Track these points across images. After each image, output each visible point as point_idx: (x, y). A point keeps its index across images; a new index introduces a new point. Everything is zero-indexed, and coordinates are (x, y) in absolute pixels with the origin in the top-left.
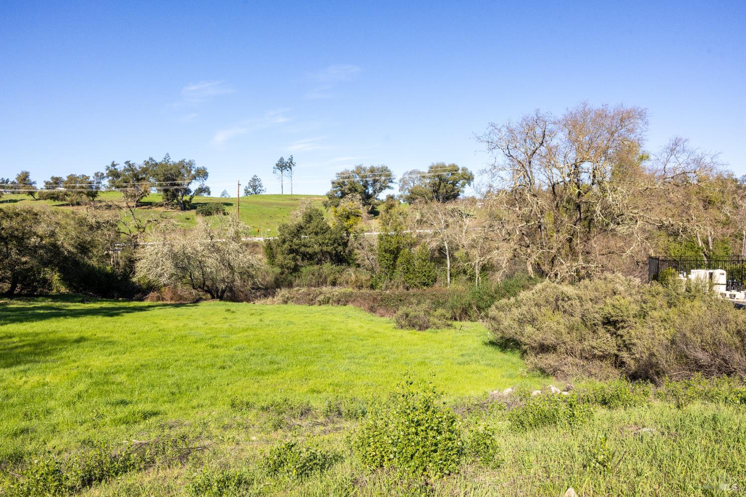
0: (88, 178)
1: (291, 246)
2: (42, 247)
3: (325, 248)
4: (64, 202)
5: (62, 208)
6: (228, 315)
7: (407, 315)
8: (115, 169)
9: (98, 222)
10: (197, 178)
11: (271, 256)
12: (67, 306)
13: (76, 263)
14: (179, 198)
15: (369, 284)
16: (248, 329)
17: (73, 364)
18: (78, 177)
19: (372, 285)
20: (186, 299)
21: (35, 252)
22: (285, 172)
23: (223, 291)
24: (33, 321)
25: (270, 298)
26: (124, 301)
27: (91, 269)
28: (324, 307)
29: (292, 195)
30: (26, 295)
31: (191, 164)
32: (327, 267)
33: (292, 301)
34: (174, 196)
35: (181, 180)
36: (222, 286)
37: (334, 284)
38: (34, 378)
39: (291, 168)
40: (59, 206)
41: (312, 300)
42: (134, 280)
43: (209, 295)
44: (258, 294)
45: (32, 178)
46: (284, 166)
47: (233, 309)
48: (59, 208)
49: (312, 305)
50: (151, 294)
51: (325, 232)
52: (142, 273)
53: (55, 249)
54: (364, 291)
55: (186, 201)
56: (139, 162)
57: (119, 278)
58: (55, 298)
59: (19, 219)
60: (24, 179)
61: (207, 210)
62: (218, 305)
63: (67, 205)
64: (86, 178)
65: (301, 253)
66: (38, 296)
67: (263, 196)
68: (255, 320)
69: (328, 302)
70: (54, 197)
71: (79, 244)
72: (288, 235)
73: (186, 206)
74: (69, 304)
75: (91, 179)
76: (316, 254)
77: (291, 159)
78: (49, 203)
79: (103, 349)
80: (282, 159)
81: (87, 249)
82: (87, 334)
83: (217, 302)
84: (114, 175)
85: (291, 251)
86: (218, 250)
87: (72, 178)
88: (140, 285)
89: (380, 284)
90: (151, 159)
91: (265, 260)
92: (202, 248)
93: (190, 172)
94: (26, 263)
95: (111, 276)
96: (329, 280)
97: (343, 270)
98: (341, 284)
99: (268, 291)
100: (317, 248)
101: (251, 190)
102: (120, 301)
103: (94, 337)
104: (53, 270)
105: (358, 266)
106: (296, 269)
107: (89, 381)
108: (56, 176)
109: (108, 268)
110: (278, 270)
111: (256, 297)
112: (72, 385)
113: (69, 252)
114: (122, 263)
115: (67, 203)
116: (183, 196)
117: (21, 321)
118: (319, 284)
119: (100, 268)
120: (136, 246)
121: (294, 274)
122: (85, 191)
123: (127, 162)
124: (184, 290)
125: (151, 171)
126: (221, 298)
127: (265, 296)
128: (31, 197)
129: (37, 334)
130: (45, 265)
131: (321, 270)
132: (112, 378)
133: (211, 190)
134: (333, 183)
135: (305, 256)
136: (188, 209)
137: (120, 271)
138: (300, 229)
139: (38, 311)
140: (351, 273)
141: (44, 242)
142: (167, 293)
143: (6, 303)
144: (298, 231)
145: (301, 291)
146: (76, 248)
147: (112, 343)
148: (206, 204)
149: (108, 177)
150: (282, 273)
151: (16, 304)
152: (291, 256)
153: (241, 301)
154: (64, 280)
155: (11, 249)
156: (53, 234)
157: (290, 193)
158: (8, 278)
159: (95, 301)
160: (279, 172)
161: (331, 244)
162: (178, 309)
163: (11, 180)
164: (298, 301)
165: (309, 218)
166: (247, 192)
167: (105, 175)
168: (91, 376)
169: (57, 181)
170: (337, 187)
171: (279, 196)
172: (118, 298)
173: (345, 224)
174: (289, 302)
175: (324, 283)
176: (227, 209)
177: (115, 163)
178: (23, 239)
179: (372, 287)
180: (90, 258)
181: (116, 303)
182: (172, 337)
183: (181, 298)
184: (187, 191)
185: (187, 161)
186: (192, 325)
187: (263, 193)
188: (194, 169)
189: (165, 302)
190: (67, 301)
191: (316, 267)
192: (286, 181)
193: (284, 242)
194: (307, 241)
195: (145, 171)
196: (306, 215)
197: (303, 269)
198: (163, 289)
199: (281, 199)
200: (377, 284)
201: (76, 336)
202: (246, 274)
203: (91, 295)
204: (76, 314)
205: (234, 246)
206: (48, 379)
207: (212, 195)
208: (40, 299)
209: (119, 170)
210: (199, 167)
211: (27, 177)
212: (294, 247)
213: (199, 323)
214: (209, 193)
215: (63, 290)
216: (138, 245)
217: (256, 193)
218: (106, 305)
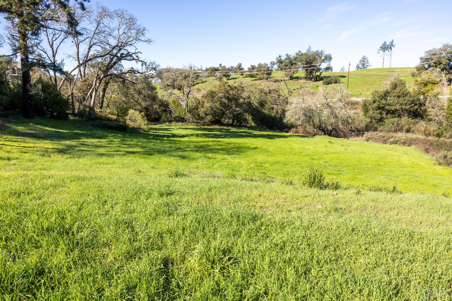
0: (267, 65)
1: (379, 105)
2: (245, 103)
3: (404, 107)
4: (256, 79)
5: (255, 81)
6: (329, 145)
7: (445, 157)
8: (281, 59)
9: (270, 90)
10: (325, 61)
11: (366, 111)
12: (254, 132)
13: (259, 112)
14: (314, 74)
15: (435, 133)
16: (335, 153)
17: (251, 157)
18: (263, 65)
19: (438, 134)
20: (310, 134)
21: (242, 106)
22: (387, 52)
23: (331, 131)
24: (239, 138)
25: (360, 137)
26: (279, 132)
27: (265, 115)
28: (392, 146)
29: (390, 68)
30: (238, 126)
31: (322, 52)
32: (405, 120)
33: (372, 140)
34: (311, 73)
35: (315, 63)
36: (330, 128)
37: (408, 131)
38: (237, 160)
39: (391, 49)
40: (253, 80)
41: (385, 141)
42: (285, 121)
43: (323, 133)
44: (353, 134)
45: (243, 66)
46: (386, 47)
47: (333, 141)
48: (254, 81)
49: (385, 143)
50: (292, 129)
51: (405, 96)
52: (289, 118)
53: (249, 104)
54: (430, 138)
55: (318, 75)
56: (293, 54)
57: (278, 120)
58: (249, 128)
59: (236, 90)
60: (240, 68)
61: (329, 81)
62: (326, 138)
63: (257, 80)
64: (266, 65)
65: (386, 110)
66: (242, 127)
67: (369, 70)
68: (343, 149)
69: (396, 143)
70: (252, 76)
71: (260, 102)
72: (377, 98)
73: (318, 79)
74: (254, 131)
75: (269, 65)
76: (397, 110)
77: (392, 43)
78: (249, 79)
79: (263, 153)
80: (385, 43)
81: (264, 104)
82: (258, 147)
83: (327, 137)
84: (280, 62)
85: (379, 108)
86: (330, 107)
87: (260, 65)
88: (288, 124)
89: (445, 134)
90: (299, 51)
91: (362, 113)
92: (320, 105)
93: (321, 58)
94: (238, 111)
95: (274, 119)
96: (404, 128)
97: (417, 122)
98: (413, 132)
99: (359, 132)
100: (398, 107)
101: (360, 66)
102: (277, 132)
103: (261, 148)
104: (249, 114)
105: (430, 120)
106: (381, 120)
107: (255, 164)
108: (253, 65)
109: (273, 115)
110: (368, 120)
111: (351, 136)
112: (249, 165)
113: (256, 106)
114: (279, 112)
115: (257, 79)
116: (316, 73)
117: (235, 137)
118: (396, 131)
119: (269, 114)
120: (287, 103)
121: (379, 123)
122: (266, 72)
123: (287, 55)
124: (310, 129)
125: (299, 59)
126: (330, 135)
127: (357, 135)
128: (242, 76)
129: (240, 144)
130: (246, 112)
131: (400, 122)
132: (263, 165)
133: (333, 68)
134: (421, 59)
135: (388, 112)
136: (318, 81)
137: (278, 116)
138: (386, 94)
139: (242, 134)
140: (422, 124)
141: (245, 101)
142: (300, 129)
143: (230, 129)
144: (386, 95)
145: (378, 134)
146: (259, 104)
147: (268, 151)
148: (329, 77)
149: (277, 64)
150: (371, 122)
151: (233, 130)
152: (378, 111)
153: (341, 137)
154: (253, 119)
155: (233, 104)
156: (249, 97)
157: (388, 67)
158: (231, 117)
159: (265, 131)
160: (382, 52)
161: (409, 104)
162: (303, 138)
163: (234, 67)
164: (376, 140)
165: (395, 86)
166: (358, 67)
167: (275, 63)
168: (256, 163)
169: (253, 67)
170: (424, 62)
171: (380, 69)
172: (276, 130)
173: (424, 90)
174: (370, 140)
175: (401, 130)
176: (342, 79)
177: (281, 56)
178: (237, 100)
179: (438, 135)
180: (265, 109)
181: (274, 133)
182: (295, 152)
183: (308, 133)
184: (319, 70)
185: (320, 51)
186: (307, 147)
187: (369, 68)
188: (323, 56)
189: (299, 134)
190: (254, 130)
191: (396, 119)
192: (387, 57)
193: (374, 102)
194: (391, 102)
195: (296, 59)
196: (393, 84)
197: (386, 121)
198: (298, 127)
199: (381, 71)
200: (442, 134)
201: (254, 146)
202: (346, 122)
203: (265, 128)
204: (255, 136)
205: (340, 104)
206: (241, 162)
207: (333, 71)
208: (243, 128)
209: (282, 59)
210: (327, 54)
211: (241, 66)
212: (381, 106)
213: (311, 147)
214: (332, 70)
215: (253, 124)
216: (288, 102)
217: (364, 68)
218: (270, 133)
